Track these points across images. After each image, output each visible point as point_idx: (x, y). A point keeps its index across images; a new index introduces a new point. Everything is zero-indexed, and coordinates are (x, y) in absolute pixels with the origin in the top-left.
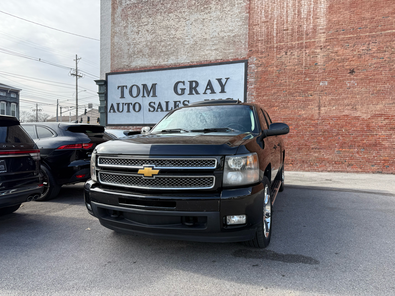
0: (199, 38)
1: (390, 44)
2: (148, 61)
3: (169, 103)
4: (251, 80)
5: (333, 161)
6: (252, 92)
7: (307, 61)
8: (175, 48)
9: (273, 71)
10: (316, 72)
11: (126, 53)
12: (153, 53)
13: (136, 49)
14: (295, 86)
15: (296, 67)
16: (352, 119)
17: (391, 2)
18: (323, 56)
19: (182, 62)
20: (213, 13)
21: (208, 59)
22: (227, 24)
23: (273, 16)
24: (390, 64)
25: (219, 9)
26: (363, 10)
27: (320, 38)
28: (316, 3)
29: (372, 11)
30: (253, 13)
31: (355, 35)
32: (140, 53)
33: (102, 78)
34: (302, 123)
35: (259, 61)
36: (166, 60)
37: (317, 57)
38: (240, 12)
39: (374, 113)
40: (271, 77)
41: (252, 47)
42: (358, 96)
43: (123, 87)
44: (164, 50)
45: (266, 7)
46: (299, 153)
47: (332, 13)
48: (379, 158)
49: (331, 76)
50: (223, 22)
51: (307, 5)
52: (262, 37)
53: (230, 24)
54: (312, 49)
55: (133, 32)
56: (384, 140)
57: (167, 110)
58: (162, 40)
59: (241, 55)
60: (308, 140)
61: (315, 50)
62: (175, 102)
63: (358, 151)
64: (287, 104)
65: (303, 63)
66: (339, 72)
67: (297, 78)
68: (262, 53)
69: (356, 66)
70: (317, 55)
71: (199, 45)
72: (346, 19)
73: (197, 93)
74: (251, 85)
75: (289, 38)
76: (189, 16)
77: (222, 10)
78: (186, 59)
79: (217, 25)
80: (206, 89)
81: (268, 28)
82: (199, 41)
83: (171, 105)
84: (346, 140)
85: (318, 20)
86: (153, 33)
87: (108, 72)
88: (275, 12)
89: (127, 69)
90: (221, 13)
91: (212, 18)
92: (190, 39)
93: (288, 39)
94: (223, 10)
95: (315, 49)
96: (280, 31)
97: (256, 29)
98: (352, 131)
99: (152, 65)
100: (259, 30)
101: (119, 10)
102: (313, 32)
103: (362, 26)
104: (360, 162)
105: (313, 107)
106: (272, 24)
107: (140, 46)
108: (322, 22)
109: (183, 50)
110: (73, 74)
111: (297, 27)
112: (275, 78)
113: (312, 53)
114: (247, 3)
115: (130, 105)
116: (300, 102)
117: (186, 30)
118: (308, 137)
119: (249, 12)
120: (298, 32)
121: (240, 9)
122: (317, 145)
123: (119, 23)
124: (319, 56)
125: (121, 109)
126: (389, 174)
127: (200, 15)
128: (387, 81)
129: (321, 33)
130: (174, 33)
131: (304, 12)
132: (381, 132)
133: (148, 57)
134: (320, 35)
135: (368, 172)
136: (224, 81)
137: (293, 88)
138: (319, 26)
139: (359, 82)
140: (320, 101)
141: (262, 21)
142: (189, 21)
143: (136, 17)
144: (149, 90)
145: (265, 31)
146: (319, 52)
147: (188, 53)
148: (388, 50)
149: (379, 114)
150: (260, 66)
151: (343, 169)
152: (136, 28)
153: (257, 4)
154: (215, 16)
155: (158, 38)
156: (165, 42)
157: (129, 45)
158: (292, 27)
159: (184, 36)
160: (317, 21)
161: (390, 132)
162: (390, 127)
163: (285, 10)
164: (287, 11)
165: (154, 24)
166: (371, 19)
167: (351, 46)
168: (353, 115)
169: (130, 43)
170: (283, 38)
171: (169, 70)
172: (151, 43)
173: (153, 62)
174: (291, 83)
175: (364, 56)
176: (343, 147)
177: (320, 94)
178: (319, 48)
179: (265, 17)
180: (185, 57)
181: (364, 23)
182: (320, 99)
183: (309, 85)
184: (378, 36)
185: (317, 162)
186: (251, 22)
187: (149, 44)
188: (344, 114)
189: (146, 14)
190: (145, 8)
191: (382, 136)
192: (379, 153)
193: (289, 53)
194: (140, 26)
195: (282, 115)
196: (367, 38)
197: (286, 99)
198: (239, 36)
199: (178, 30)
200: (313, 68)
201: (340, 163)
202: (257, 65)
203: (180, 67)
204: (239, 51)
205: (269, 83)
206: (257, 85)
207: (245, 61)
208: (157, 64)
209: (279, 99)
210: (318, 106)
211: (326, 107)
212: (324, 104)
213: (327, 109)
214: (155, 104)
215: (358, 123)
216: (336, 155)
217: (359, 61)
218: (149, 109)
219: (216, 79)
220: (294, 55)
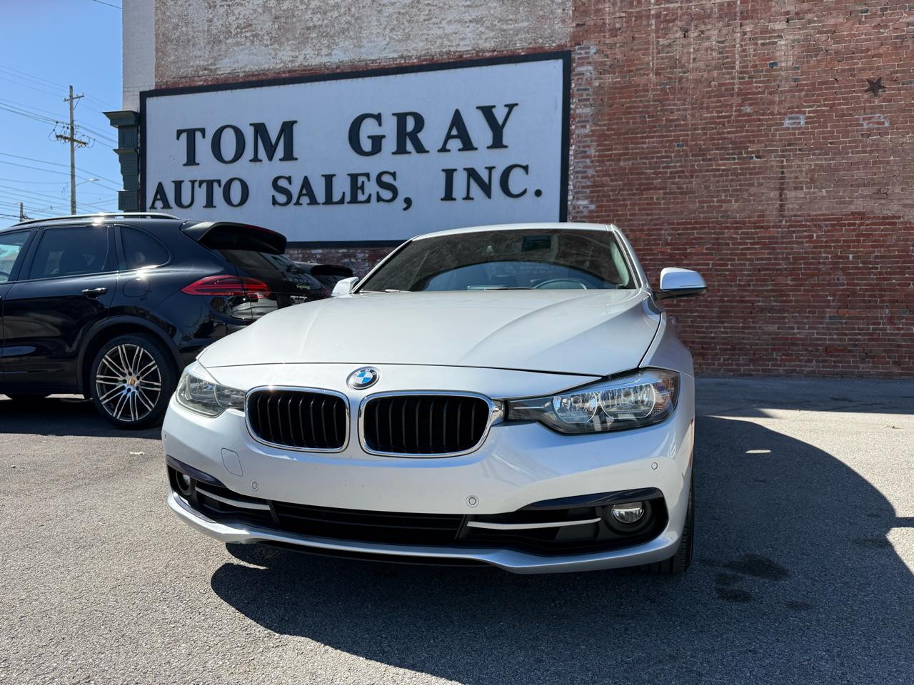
2: (270, 54)
3: (334, 179)
4: (578, 109)
5: (819, 345)
6: (584, 147)
7: (746, 56)
8: (353, 16)
9: (646, 85)
10: (773, 87)
11: (204, 32)
12: (287, 30)
13: (234, 18)
14: (713, 129)
15: (715, 73)
16: (874, 224)
18: (794, 41)
19: (373, 58)
21: (452, 49)
32: (246, 32)
33: (128, 105)
34: (732, 239)
35: (607, 56)
36: (325, 51)
37: (775, 43)
40: (641, 101)
41: (585, 13)
42: (892, 158)
43: (191, 134)
44: (320, 23)
46: (723, 323)
49: (816, 101)
54: (762, 21)
57: (329, 200)
59: (552, 37)
60: (749, 285)
61: (771, 25)
62: (354, 178)
63: (890, 317)
64: (687, 180)
65: (734, 63)
66: (840, 88)
67: (716, 107)
68: (614, 32)
69: (887, 72)
70: (775, 37)
71: (427, 8)
73: (420, 149)
74: (582, 127)
78: (385, 48)
80: (449, 137)
83: (341, 187)
84: (858, 285)
87: (147, 89)
89: (206, 80)
95: (769, 22)
98: (876, 257)
99: (282, 65)
104: (898, 346)
105: (763, 189)
107: (243, 12)
109: (376, 23)
110: (61, 136)
112: (653, 105)
113: (762, 33)
115: (216, 185)
116: (727, 175)
118: (749, 275)
122: (776, 301)
124: (783, 42)
125: (186, 199)
133: (269, 42)
136: (500, 114)
137: (705, 134)
139: (898, 116)
140: (783, 173)
144: (273, 144)
146: (782, 30)
147: (392, 30)
150: (605, 72)
151: (850, 367)
167: (875, 14)
168: (877, 213)
171: (334, 83)
173: (284, 58)
174: (701, 120)
175: (910, 42)
176: (849, 306)
177: (783, 151)
178: (783, 17)
180: (384, 43)
182: (782, 168)
183: (750, 126)
185: (773, 350)
188: (852, 208)
193: (693, 34)
195: (675, 213)
197: (685, 167)
200: (765, 76)
201: (841, 351)
202: (600, 67)
203: (368, 70)
204: (546, 26)
205: (634, 118)
206: (600, 126)
207: (564, 55)
208: (297, 64)
209: (664, 168)
210: (778, 186)
211: (802, 188)
212: (795, 182)
213: (802, 196)
214: (290, 183)
215: (892, 234)
216: (828, 329)
217: (898, 54)
218: (273, 196)
219: (477, 108)
220: (708, 38)
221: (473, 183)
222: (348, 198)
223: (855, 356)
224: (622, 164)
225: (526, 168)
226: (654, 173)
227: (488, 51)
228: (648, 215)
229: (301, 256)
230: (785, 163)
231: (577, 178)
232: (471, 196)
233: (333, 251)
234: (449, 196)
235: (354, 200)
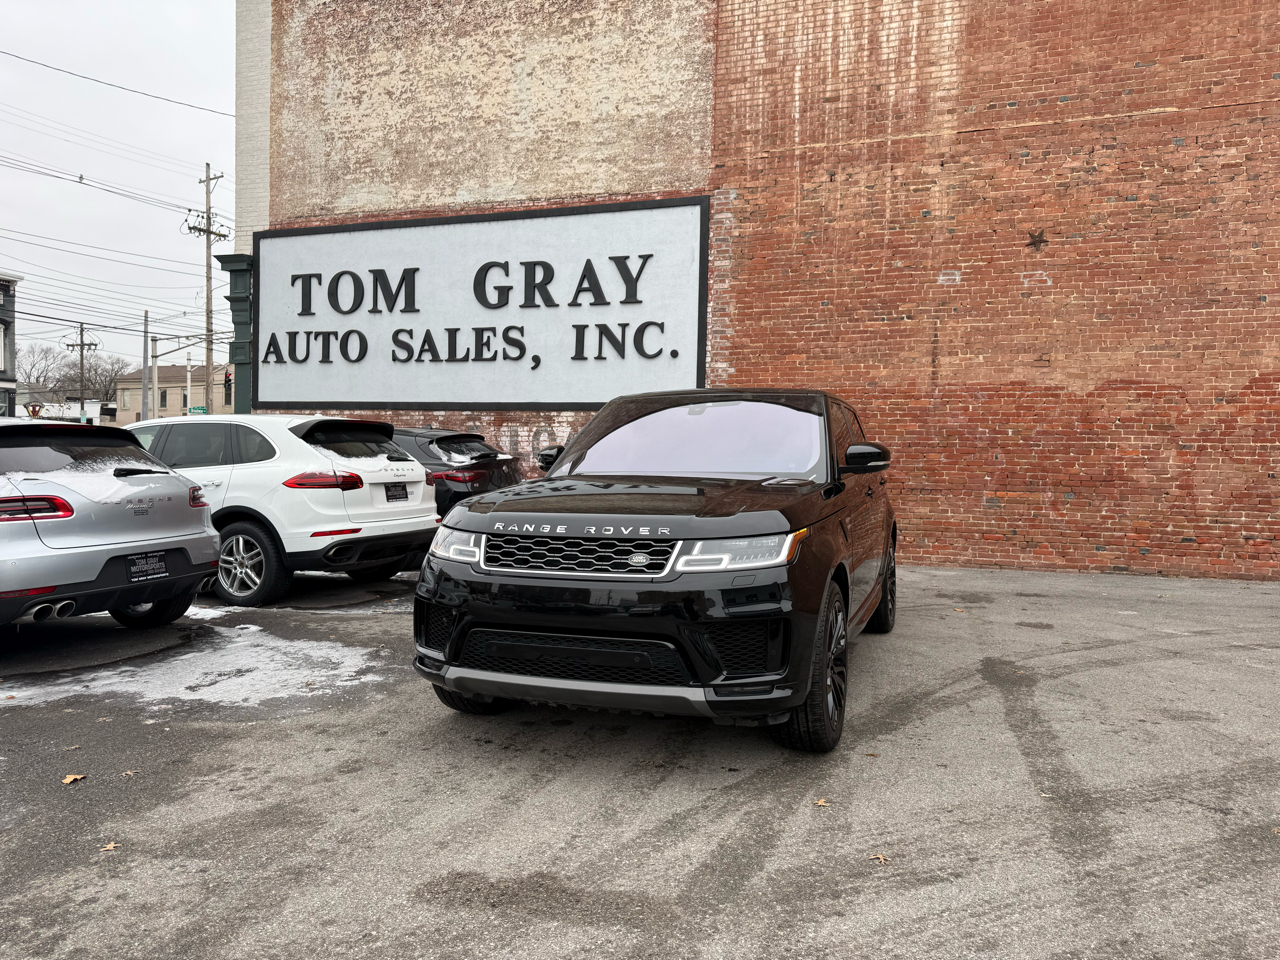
0: (555, 120)
1: (1157, 151)
2: (391, 193)
3: (459, 335)
4: (719, 263)
5: (975, 531)
6: (722, 304)
7: (897, 203)
8: (479, 152)
9: (790, 236)
10: (927, 239)
11: (321, 166)
12: (408, 167)
13: (352, 152)
14: (861, 285)
15: (864, 222)
16: (1038, 395)
17: (1162, 16)
18: (949, 187)
19: (500, 200)
20: (600, 37)
21: (584, 192)
22: (645, 75)
23: (792, 51)
24: (1158, 218)
25: (619, 24)
26: (1074, 39)
27: (939, 127)
28: (926, 11)
29: (1102, 42)
30: (728, 41)
31: (1050, 122)
32: (366, 167)
33: (242, 247)
34: (879, 409)
35: (747, 202)
36: (448, 191)
37: (928, 189)
38: (686, 38)
39: (1105, 376)
40: (784, 254)
41: (725, 152)
42: (1055, 321)
43: (307, 279)
44: (443, 159)
45: (768, 22)
47: (978, 46)
48: (1119, 523)
49: (972, 255)
50: (631, 71)
51: (898, 18)
52: (757, 122)
53: (654, 75)
54: (914, 164)
55: (343, 96)
56: (1137, 466)
57: (452, 357)
58: (437, 124)
59: (689, 179)
60: (899, 462)
61: (924, 168)
62: (479, 332)
63: (1053, 501)
64: (832, 343)
65: (884, 211)
66: (998, 241)
67: (865, 260)
68: (756, 175)
69: (1050, 224)
70: (929, 183)
71: (557, 144)
72: (1020, 69)
73: (550, 302)
74: (721, 281)
75: (843, 126)
76: (524, 46)
77: (628, 29)
78: (512, 189)
79: (614, 80)
80: (580, 290)
81: (774, 93)
82: (556, 130)
83: (466, 342)
84: (1019, 464)
85: (933, 69)
86: (405, 100)
87: (260, 229)
88: (797, 39)
89: (322, 220)
90: (624, 39)
91: (597, 55)
92: (526, 123)
93: (838, 130)
94: (633, 28)
95: (923, 165)
96: (812, 102)
97: (739, 93)
98: (1038, 433)
99: (402, 205)
100: (748, 97)
101: (297, 23)
102: (916, 108)
103: (1071, 91)
104: (1061, 534)
105: (915, 354)
106: (789, 78)
107: (363, 145)
108: (947, 75)
109: (502, 161)
110: (195, 228)
111: (866, 90)
112: (797, 258)
113: (914, 178)
114: (707, 8)
115: (332, 338)
116: (876, 338)
117: (512, 93)
118: (898, 451)
119: (715, 39)
120: (869, 108)
121: (687, 27)
122: (928, 481)
123: (298, 66)
124: (937, 189)
125: (301, 354)
126: (1150, 574)
127: (560, 43)
128: (1147, 272)
129: (941, 113)
130: (474, 104)
131: (888, 41)
132: (1128, 439)
134: (940, 118)
135: (1086, 568)
136: (634, 266)
137: (852, 291)
138: (935, 87)
139: (1061, 274)
140: (936, 336)
141: (756, 67)
142: (522, 62)
143: (352, 46)
144: (394, 291)
145: (766, 101)
146: (936, 175)
147: (520, 168)
148: (1149, 172)
149: (1122, 381)
150: (746, 219)
151: (1009, 557)
152: (353, 84)
153: (740, 12)
154: (606, 49)
155: (422, 118)
156: (447, 131)
157: (330, 138)
158: (851, 91)
159: (508, 112)
160: (931, 73)
161: (1153, 440)
162: (1154, 422)
163: (830, 34)
164: (835, 38)
165: (411, 70)
166: (1101, 69)
167: (1037, 158)
168: (1039, 383)
169: (332, 134)
170: (823, 125)
171: (458, 226)
172: (401, 133)
173: (407, 198)
174: (848, 275)
175: (1074, 190)
176: (1008, 487)
177: (936, 311)
178: (936, 160)
179: (766, 56)
180: (511, 183)
181: (1079, 81)
182: (936, 330)
183: (901, 282)
184: (1121, 126)
185: (925, 535)
186: (722, 72)
187: (393, 136)
188: (1012, 377)
189: (384, 36)
190: (383, 16)
191: (1131, 453)
192: (1119, 505)
193: (840, 177)
194: (366, 77)
195: (818, 380)
196: (1085, 130)
197: (831, 328)
198: (683, 117)
199: (487, 93)
200: (918, 227)
201: (998, 539)
202: (740, 215)
203: (494, 214)
204: (682, 167)
205: (776, 273)
206: (740, 280)
207: (702, 201)
208: (419, 205)
209: (807, 329)
210: (931, 349)
211: (957, 354)
212: (949, 347)
213: (958, 362)
214: (411, 337)
215: (1055, 407)
216: (986, 514)
217: (1061, 205)
218: (393, 351)
219: (610, 258)
220: (856, 183)
221: (605, 342)
222: (472, 355)
223: (1015, 545)
224: (763, 323)
225: (661, 326)
226: (797, 335)
227: (623, 195)
228: (790, 381)
229: (422, 417)
230: (938, 325)
231: (716, 338)
232: (603, 355)
233: (456, 413)
234: (579, 356)
235: (479, 357)
